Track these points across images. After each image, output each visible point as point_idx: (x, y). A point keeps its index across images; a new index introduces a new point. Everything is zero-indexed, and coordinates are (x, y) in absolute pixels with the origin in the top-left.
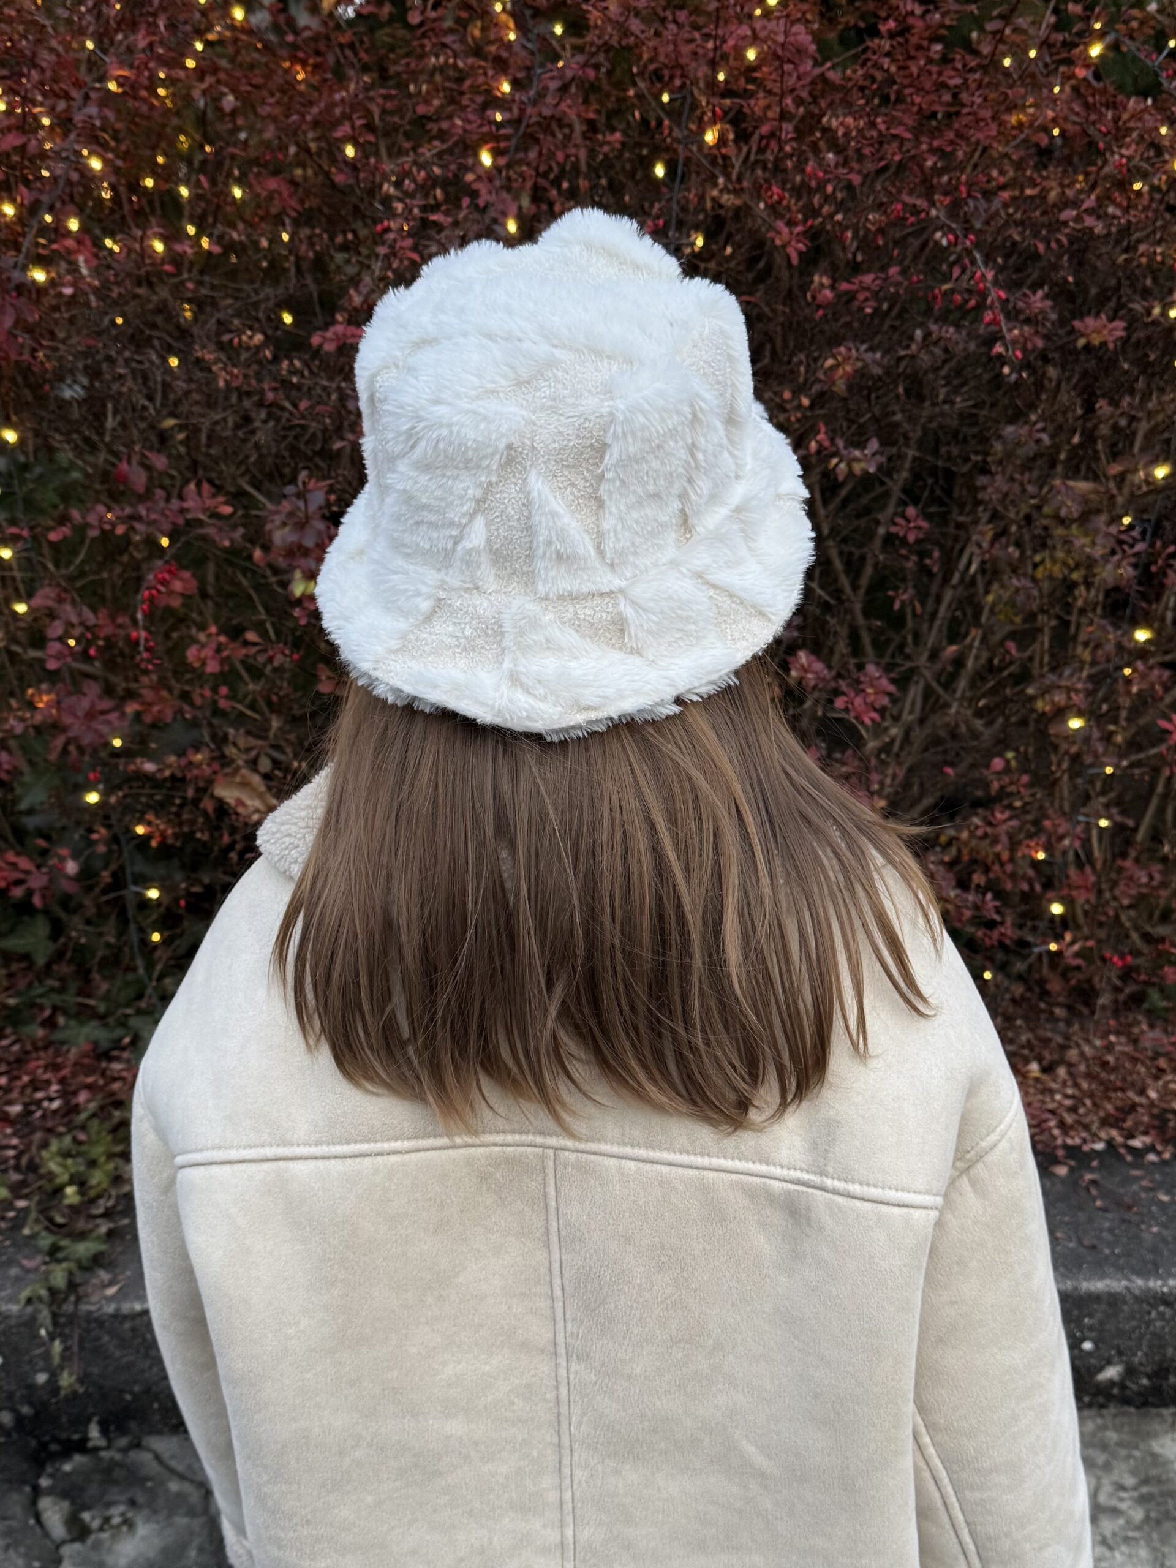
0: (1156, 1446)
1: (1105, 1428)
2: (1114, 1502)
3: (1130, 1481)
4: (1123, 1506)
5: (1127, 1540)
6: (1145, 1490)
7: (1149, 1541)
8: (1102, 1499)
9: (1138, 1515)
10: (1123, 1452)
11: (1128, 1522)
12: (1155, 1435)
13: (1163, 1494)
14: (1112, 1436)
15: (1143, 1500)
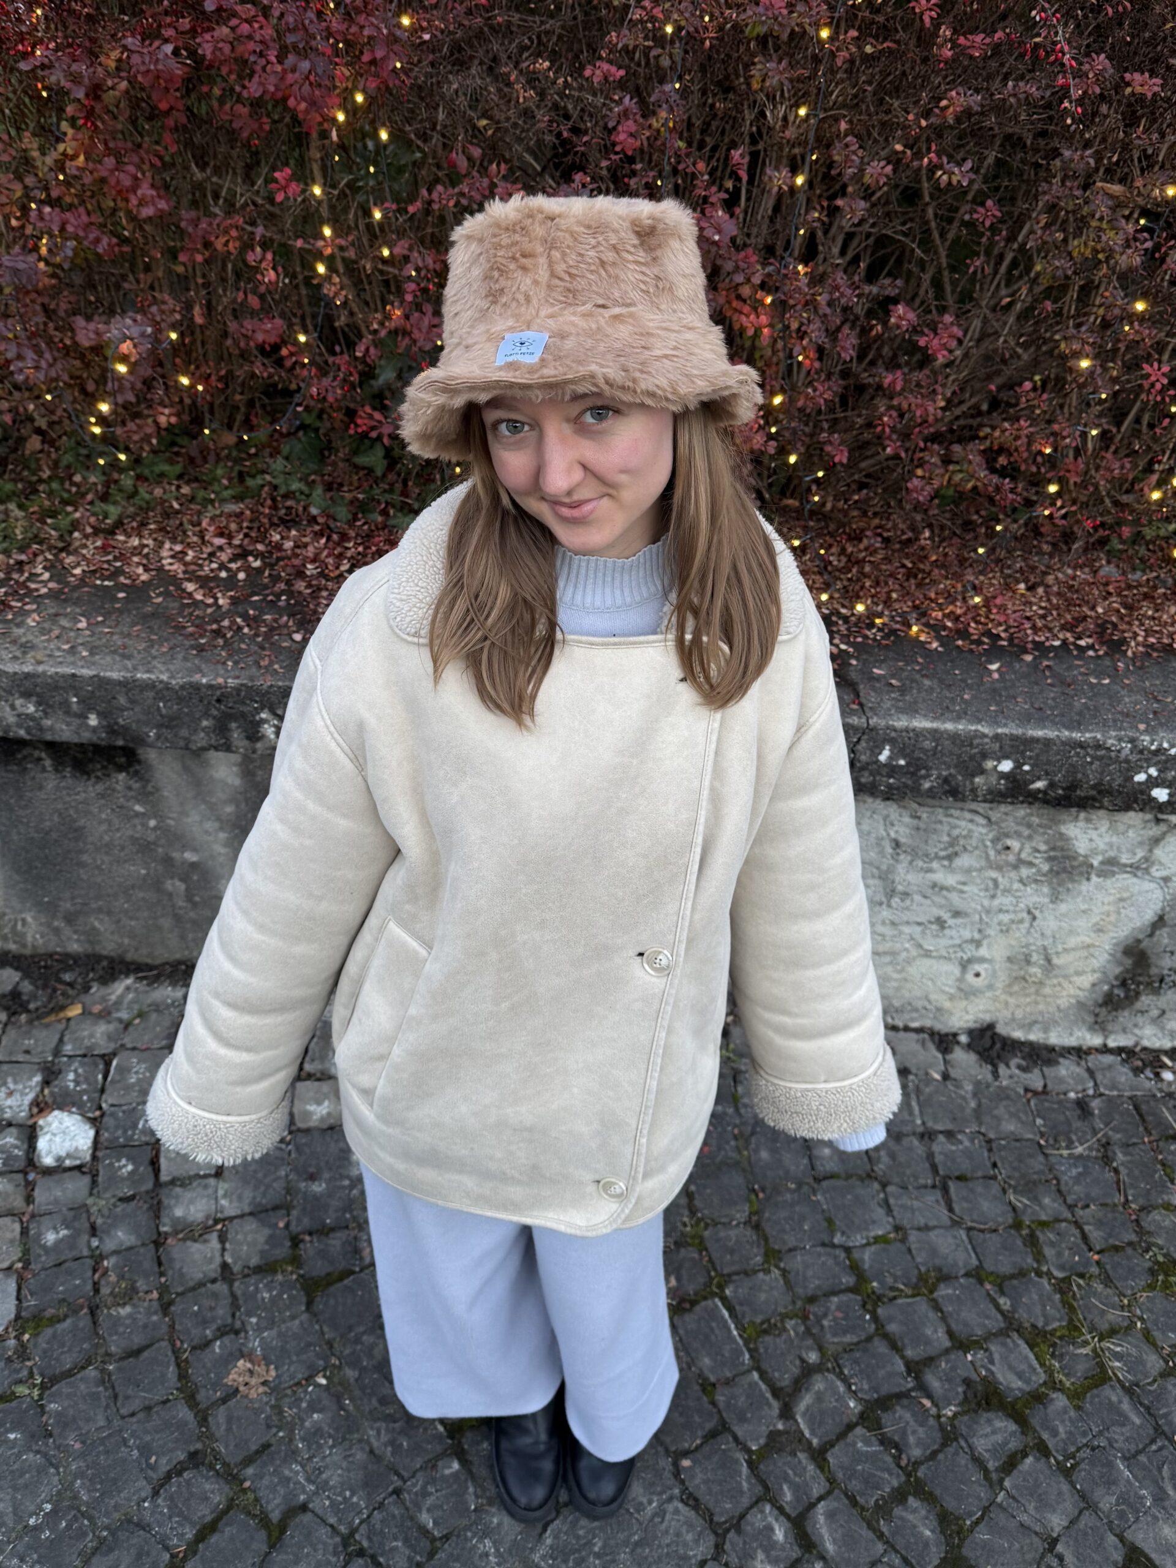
0: (1063, 829)
1: (1031, 815)
2: (1031, 859)
3: (1043, 847)
4: (1037, 861)
5: (1036, 881)
6: (1052, 854)
7: (1050, 883)
8: (1023, 856)
9: (1045, 867)
10: (1041, 830)
11: (1039, 871)
12: (1064, 823)
13: (1063, 857)
14: (1035, 820)
15: (1050, 859)
